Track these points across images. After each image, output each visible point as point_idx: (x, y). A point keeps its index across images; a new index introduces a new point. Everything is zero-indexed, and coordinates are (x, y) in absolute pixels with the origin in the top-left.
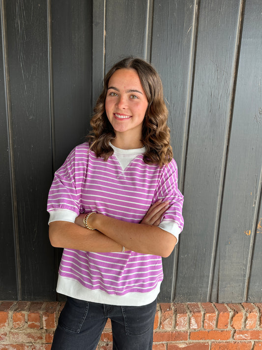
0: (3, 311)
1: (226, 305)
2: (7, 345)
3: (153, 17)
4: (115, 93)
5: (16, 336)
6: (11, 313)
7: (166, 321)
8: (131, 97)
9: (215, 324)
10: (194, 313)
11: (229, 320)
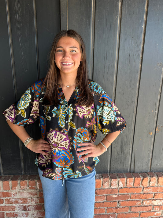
0: (15, 180)
1: (139, 174)
2: (17, 199)
5: (22, 194)
6: (19, 182)
7: (106, 183)
9: (133, 184)
10: (121, 178)
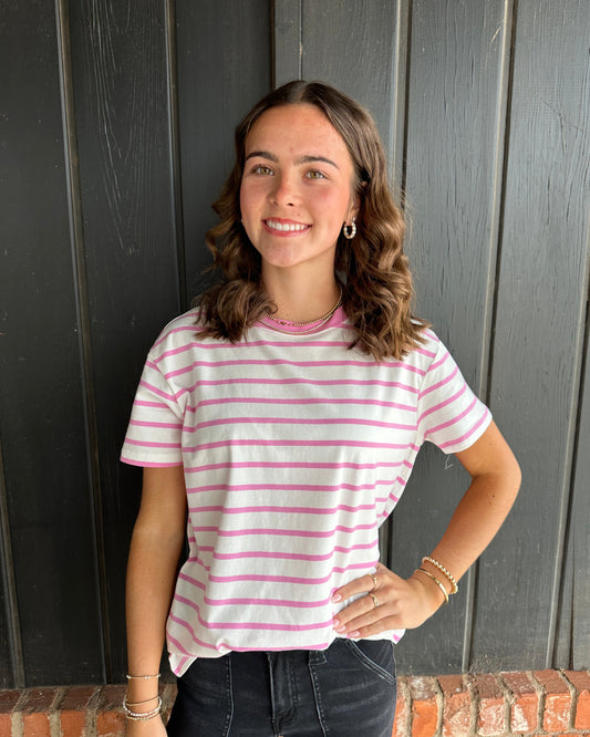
0: (73, 708)
3: (410, 9)
4: (265, 168)
6: (91, 714)
7: (456, 717)
8: (309, 175)
9: (569, 718)
10: (519, 694)
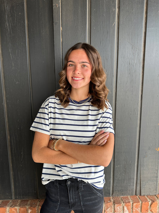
0: (3, 207)
1: (146, 197)
3: (91, 17)
4: (72, 65)
6: (8, 208)
9: (140, 210)
10: (126, 203)
11: (149, 207)
